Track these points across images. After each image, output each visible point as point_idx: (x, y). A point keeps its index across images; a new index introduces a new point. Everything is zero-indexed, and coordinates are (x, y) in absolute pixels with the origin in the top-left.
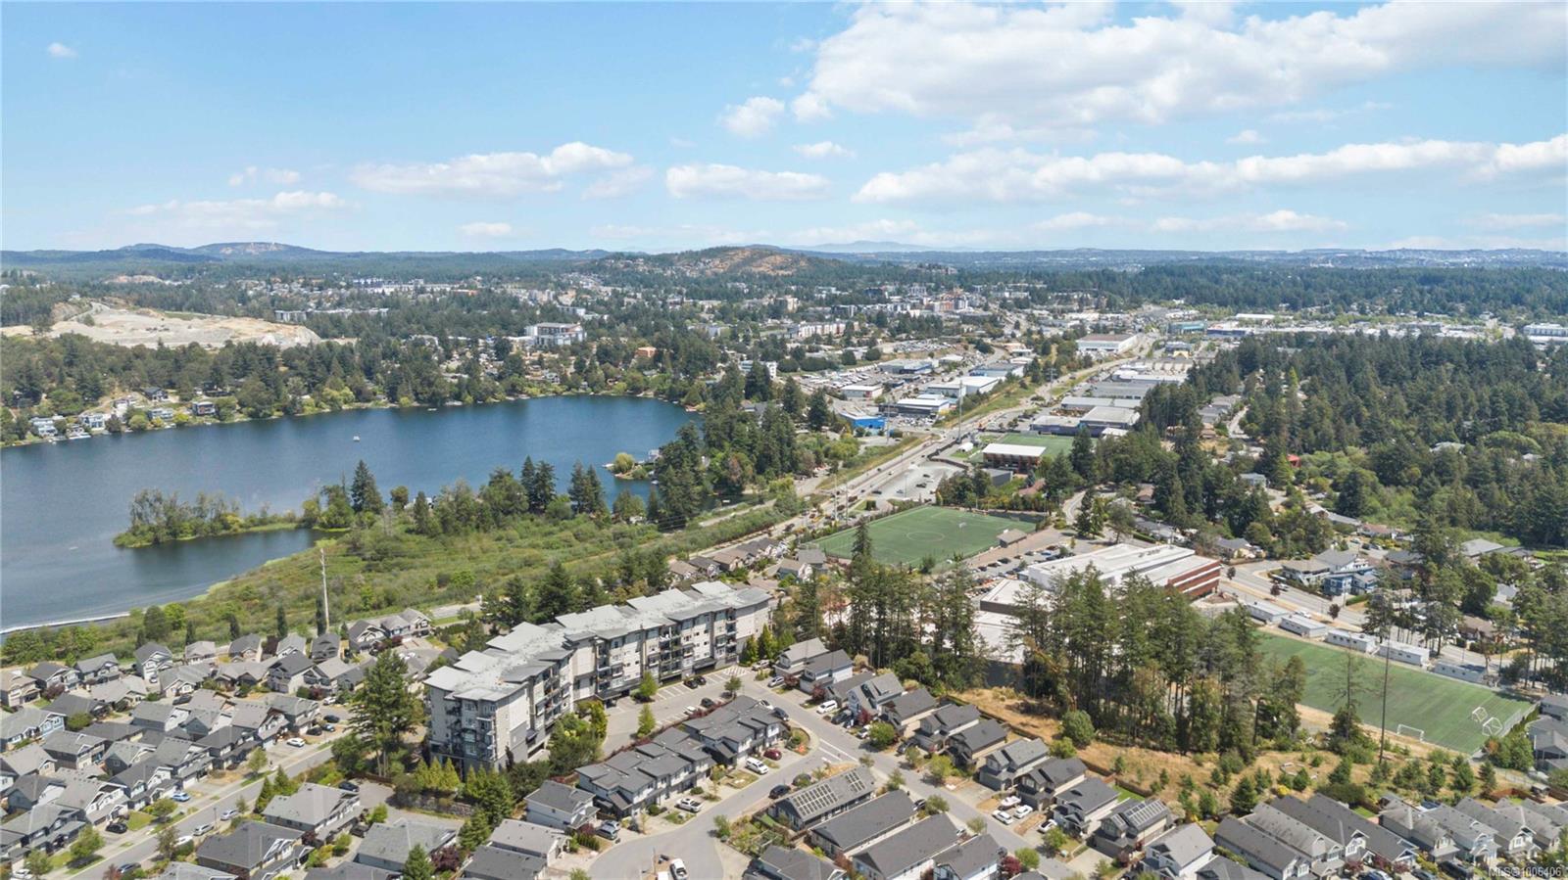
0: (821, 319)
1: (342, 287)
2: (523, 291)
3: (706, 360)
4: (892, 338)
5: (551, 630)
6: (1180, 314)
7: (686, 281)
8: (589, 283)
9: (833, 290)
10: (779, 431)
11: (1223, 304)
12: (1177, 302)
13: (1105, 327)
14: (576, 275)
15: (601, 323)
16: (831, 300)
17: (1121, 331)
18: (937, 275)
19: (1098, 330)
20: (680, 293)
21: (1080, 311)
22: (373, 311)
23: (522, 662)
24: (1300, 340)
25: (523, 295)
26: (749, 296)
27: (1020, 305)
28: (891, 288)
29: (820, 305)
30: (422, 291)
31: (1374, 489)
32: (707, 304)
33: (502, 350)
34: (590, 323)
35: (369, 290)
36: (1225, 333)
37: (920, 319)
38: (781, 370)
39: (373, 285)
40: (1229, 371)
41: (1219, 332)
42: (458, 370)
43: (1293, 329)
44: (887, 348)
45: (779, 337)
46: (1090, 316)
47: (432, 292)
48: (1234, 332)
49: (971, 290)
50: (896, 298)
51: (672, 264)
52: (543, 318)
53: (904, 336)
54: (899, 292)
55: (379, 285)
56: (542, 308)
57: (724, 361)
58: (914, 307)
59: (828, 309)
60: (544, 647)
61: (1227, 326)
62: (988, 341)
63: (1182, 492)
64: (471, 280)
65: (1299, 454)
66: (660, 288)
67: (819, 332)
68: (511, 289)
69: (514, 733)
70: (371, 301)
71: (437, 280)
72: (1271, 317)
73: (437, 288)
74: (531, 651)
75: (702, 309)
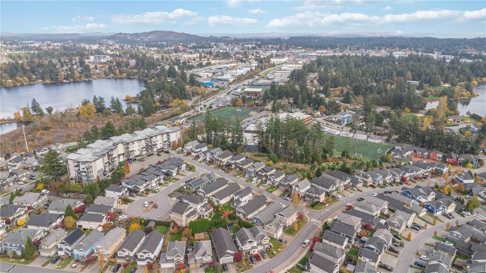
0: (191, 53)
1: (19, 44)
2: (87, 45)
3: (153, 65)
4: (214, 59)
5: (108, 141)
6: (300, 51)
7: (145, 42)
8: (110, 42)
9: (195, 44)
10: (180, 86)
11: (312, 47)
12: (299, 47)
13: (278, 55)
14: (106, 40)
15: (116, 55)
16: (194, 47)
17: (283, 56)
18: (227, 40)
19: (277, 56)
20: (143, 45)
21: (271, 50)
22: (32, 52)
23: (99, 151)
24: (334, 57)
25: (87, 47)
26: (167, 46)
27: (254, 48)
28: (213, 44)
29: (191, 49)
30: (50, 45)
31: (353, 96)
32: (153, 49)
33: (82, 63)
34: (112, 55)
35: (30, 45)
36: (313, 56)
37: (223, 53)
38: (179, 68)
39: (31, 43)
40: (314, 65)
41: (311, 56)
42: (66, 70)
43: (332, 54)
44: (213, 62)
45: (178, 59)
46: (274, 52)
47: (54, 46)
48: (315, 56)
49: (238, 44)
50: (215, 47)
51: (139, 36)
52: (95, 53)
53: (218, 58)
54: (216, 45)
55: (33, 43)
56: (95, 50)
57: (160, 65)
58: (220, 49)
59: (193, 50)
60: (106, 146)
61: (313, 54)
62: (244, 59)
63: (301, 98)
64: (68, 42)
65: (333, 88)
66: (136, 44)
67: (191, 57)
68: (83, 45)
69: (98, 172)
70: (31, 49)
71: (55, 42)
72: (326, 51)
73: (55, 44)
74: (102, 147)
75: (151, 50)
